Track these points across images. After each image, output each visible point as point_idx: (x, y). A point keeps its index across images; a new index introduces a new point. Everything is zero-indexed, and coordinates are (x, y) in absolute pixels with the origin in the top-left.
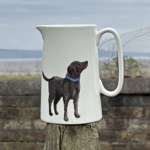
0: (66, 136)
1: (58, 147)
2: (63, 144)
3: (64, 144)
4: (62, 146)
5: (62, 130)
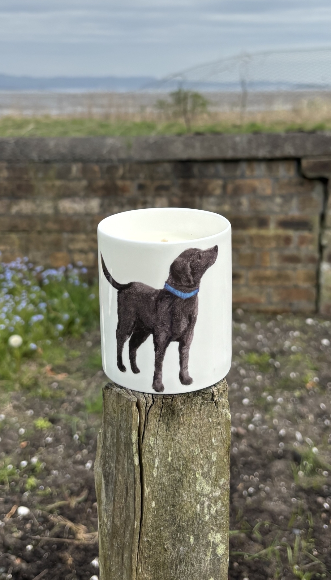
0: (153, 422)
1: (135, 448)
2: (146, 440)
3: (150, 440)
4: (143, 446)
5: (143, 409)
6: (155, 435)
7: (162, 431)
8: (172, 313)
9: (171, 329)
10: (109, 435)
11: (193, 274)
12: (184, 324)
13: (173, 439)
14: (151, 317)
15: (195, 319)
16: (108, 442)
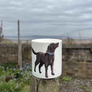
0: (40, 85)
2: (39, 89)
3: (40, 89)
5: (38, 81)
6: (41, 88)
7: (43, 87)
8: (48, 58)
9: (48, 63)
10: (31, 87)
11: (53, 49)
12: (51, 61)
13: (45, 89)
14: (44, 60)
15: (54, 60)
16: (31, 89)
